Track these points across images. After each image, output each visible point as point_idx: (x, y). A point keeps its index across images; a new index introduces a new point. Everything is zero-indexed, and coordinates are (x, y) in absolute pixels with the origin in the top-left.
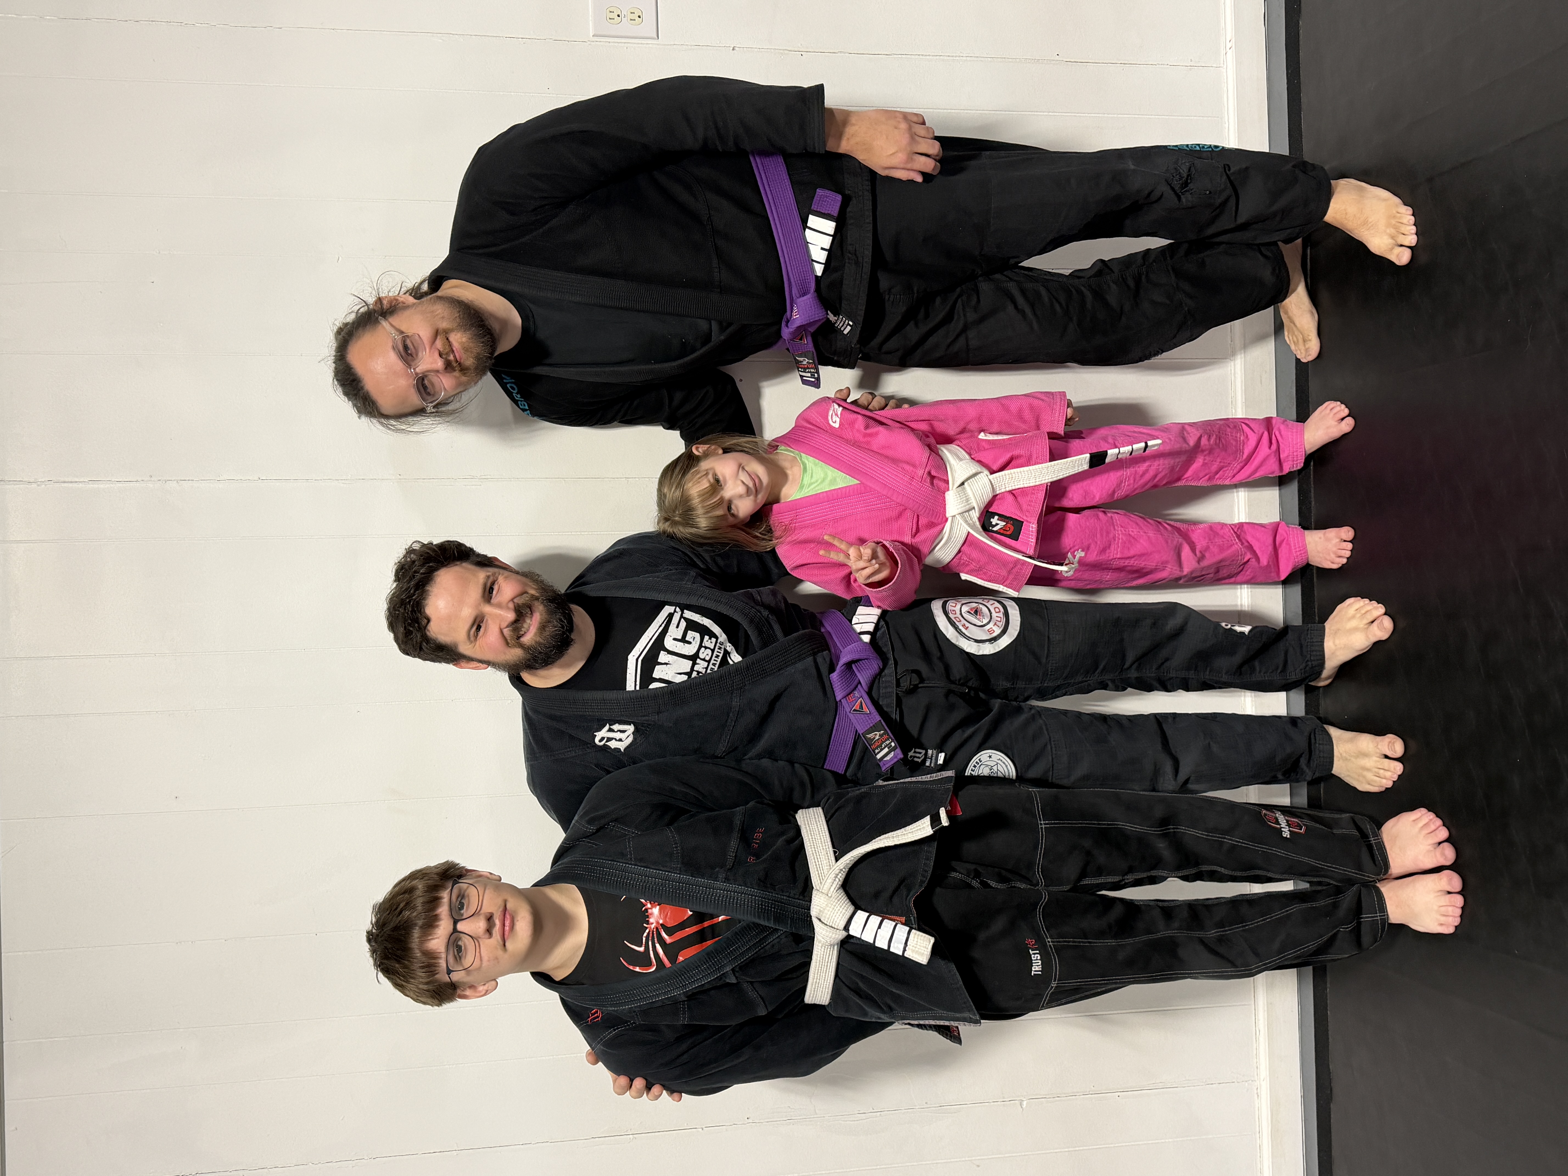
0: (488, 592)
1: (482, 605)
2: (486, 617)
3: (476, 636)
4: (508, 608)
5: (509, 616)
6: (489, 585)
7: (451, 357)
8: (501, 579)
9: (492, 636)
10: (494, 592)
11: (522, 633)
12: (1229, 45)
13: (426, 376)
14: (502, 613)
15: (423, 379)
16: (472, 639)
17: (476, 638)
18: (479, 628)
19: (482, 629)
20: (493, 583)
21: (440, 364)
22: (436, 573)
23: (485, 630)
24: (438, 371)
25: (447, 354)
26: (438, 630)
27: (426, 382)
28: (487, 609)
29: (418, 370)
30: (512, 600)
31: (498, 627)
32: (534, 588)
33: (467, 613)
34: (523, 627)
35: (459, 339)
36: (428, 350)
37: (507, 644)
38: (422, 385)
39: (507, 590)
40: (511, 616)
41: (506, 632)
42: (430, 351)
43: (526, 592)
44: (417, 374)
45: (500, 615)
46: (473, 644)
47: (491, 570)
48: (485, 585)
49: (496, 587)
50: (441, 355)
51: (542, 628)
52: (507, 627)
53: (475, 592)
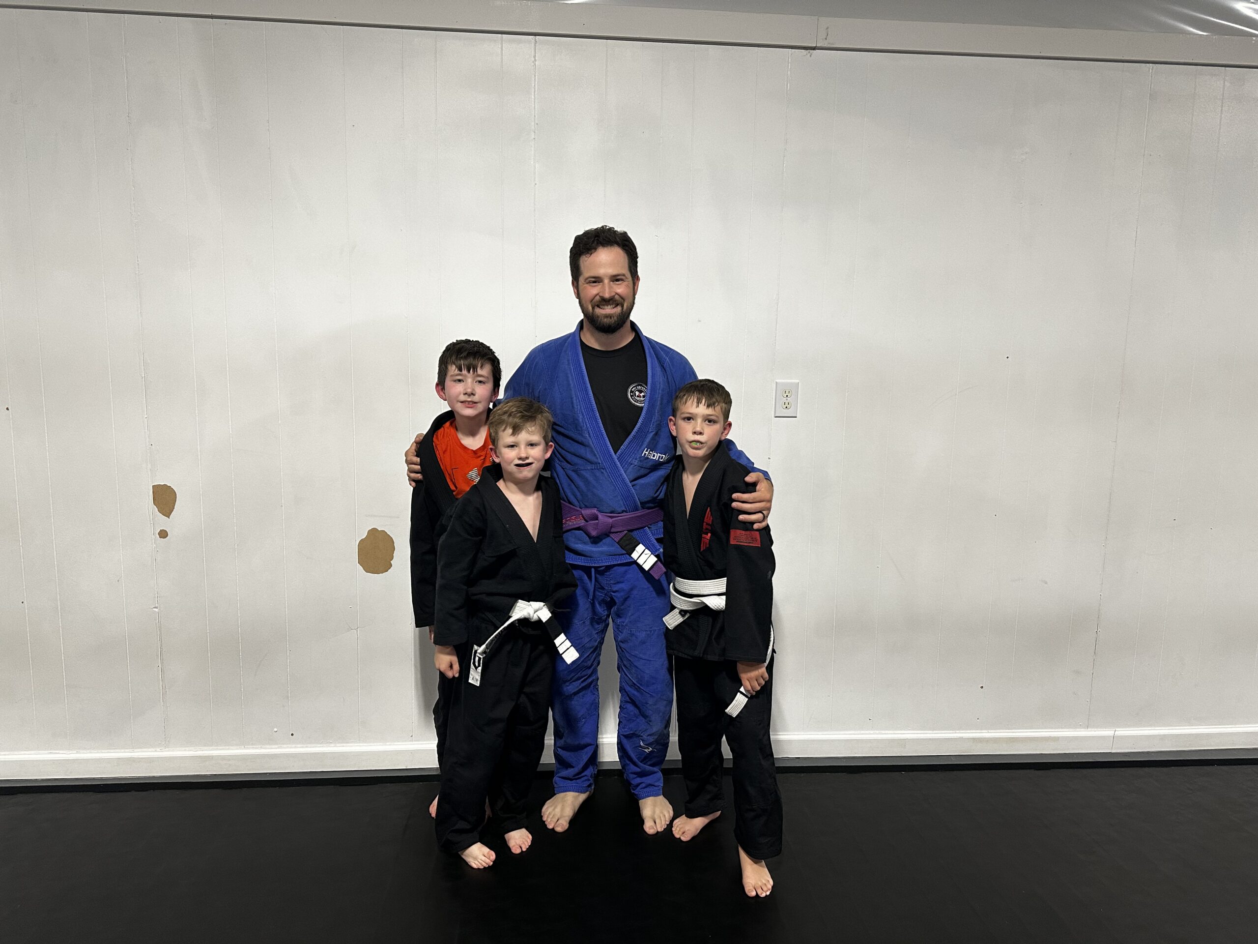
1: (608, 278)
2: (602, 283)
3: (590, 282)
4: (611, 293)
5: (608, 295)
6: (620, 277)
8: (627, 283)
9: (593, 291)
10: (617, 283)
11: (601, 307)
16: (587, 281)
19: (595, 284)
20: (622, 280)
22: (616, 245)
28: (606, 282)
30: (617, 294)
31: (599, 292)
37: (591, 301)
39: (621, 289)
41: (598, 298)
43: (625, 300)
45: (606, 290)
46: (585, 283)
47: (629, 275)
48: (618, 275)
51: (610, 317)
52: (600, 296)
53: (612, 271)
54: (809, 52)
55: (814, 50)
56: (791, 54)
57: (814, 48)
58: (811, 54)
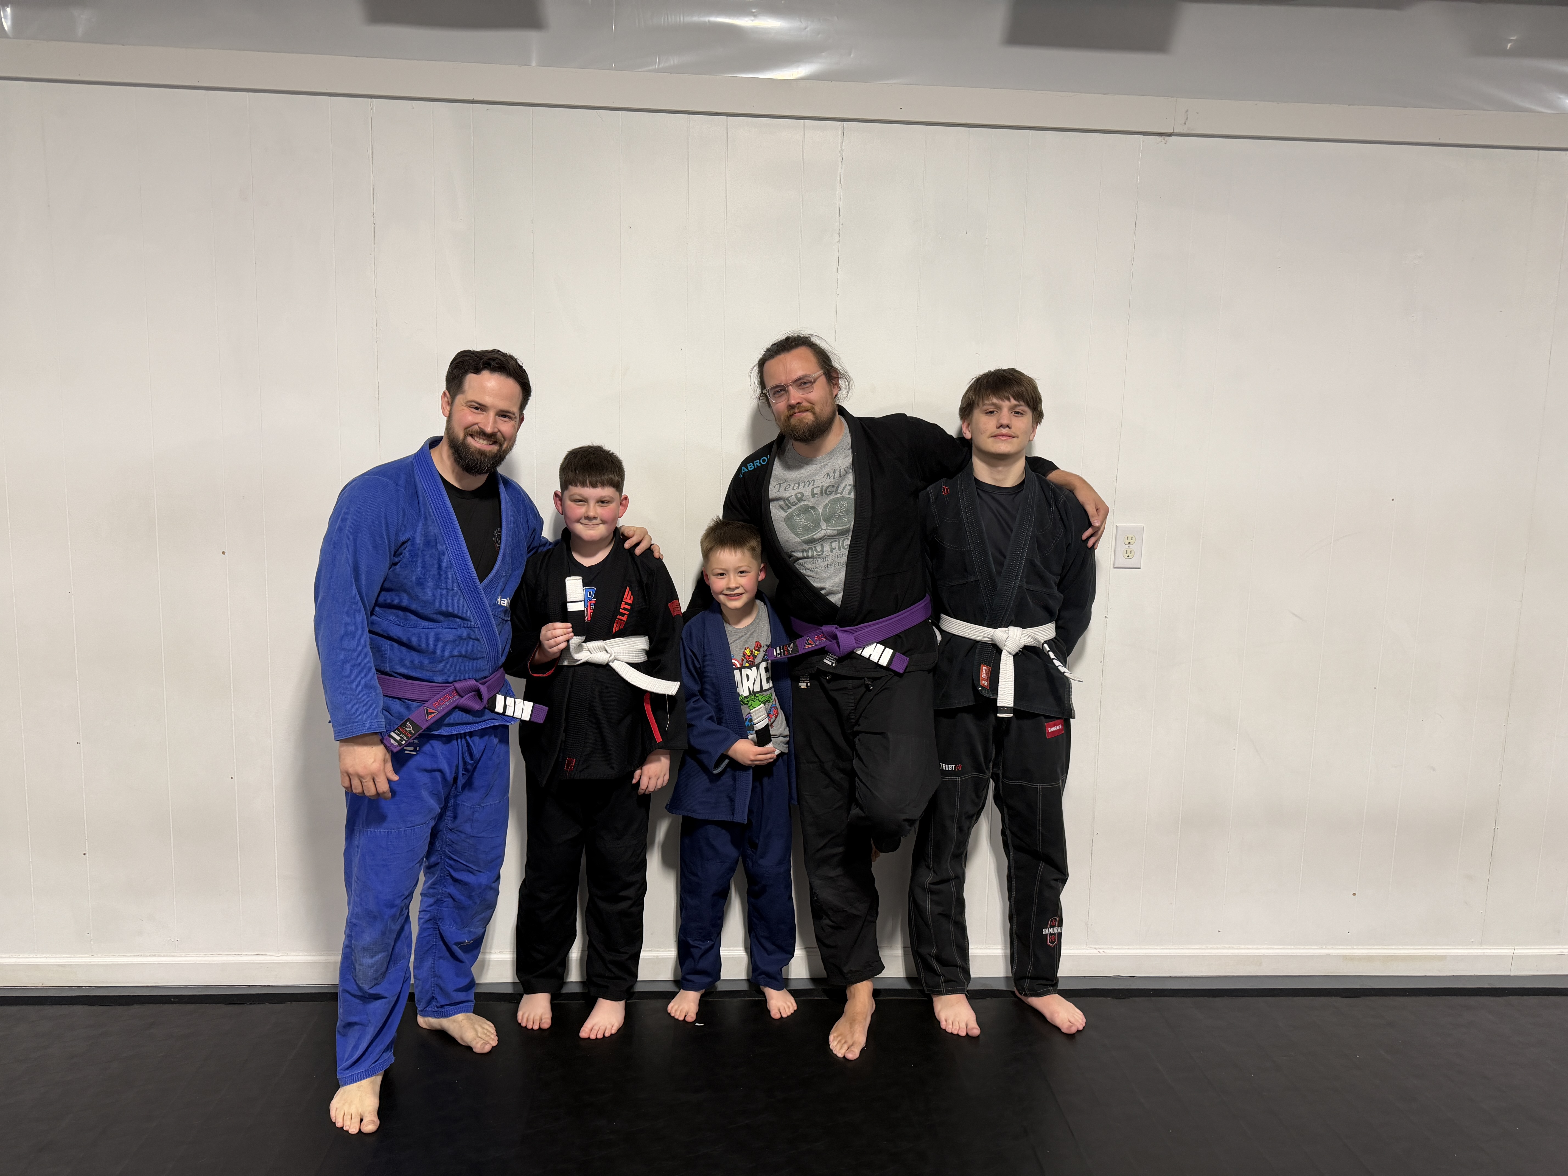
0: (503, 414)
1: (495, 410)
2: (485, 413)
3: (470, 406)
4: (494, 428)
5: (489, 429)
6: (509, 414)
7: (796, 410)
8: (513, 422)
9: (471, 417)
10: (503, 418)
11: (476, 438)
12: (1101, 951)
13: (786, 393)
14: (490, 424)
15: (784, 391)
16: (469, 404)
17: (469, 407)
18: (477, 408)
19: (476, 411)
20: (510, 418)
21: (793, 402)
23: (476, 413)
24: (788, 400)
25: (798, 408)
26: (471, 379)
27: (783, 392)
28: (492, 414)
29: (790, 387)
30: (499, 431)
31: (479, 422)
32: (507, 447)
33: (487, 400)
34: (480, 439)
35: (809, 417)
36: (802, 396)
37: (466, 428)
38: (781, 390)
39: (505, 427)
40: (489, 430)
41: (476, 427)
42: (801, 397)
43: (505, 440)
44: (788, 386)
45: (489, 423)
46: (464, 405)
49: (506, 419)
50: (798, 403)
51: (482, 453)
52: (479, 428)
53: (503, 405)
54: (1164, 139)
55: (1169, 136)
56: (1143, 142)
57: (1170, 135)
58: (1167, 141)
